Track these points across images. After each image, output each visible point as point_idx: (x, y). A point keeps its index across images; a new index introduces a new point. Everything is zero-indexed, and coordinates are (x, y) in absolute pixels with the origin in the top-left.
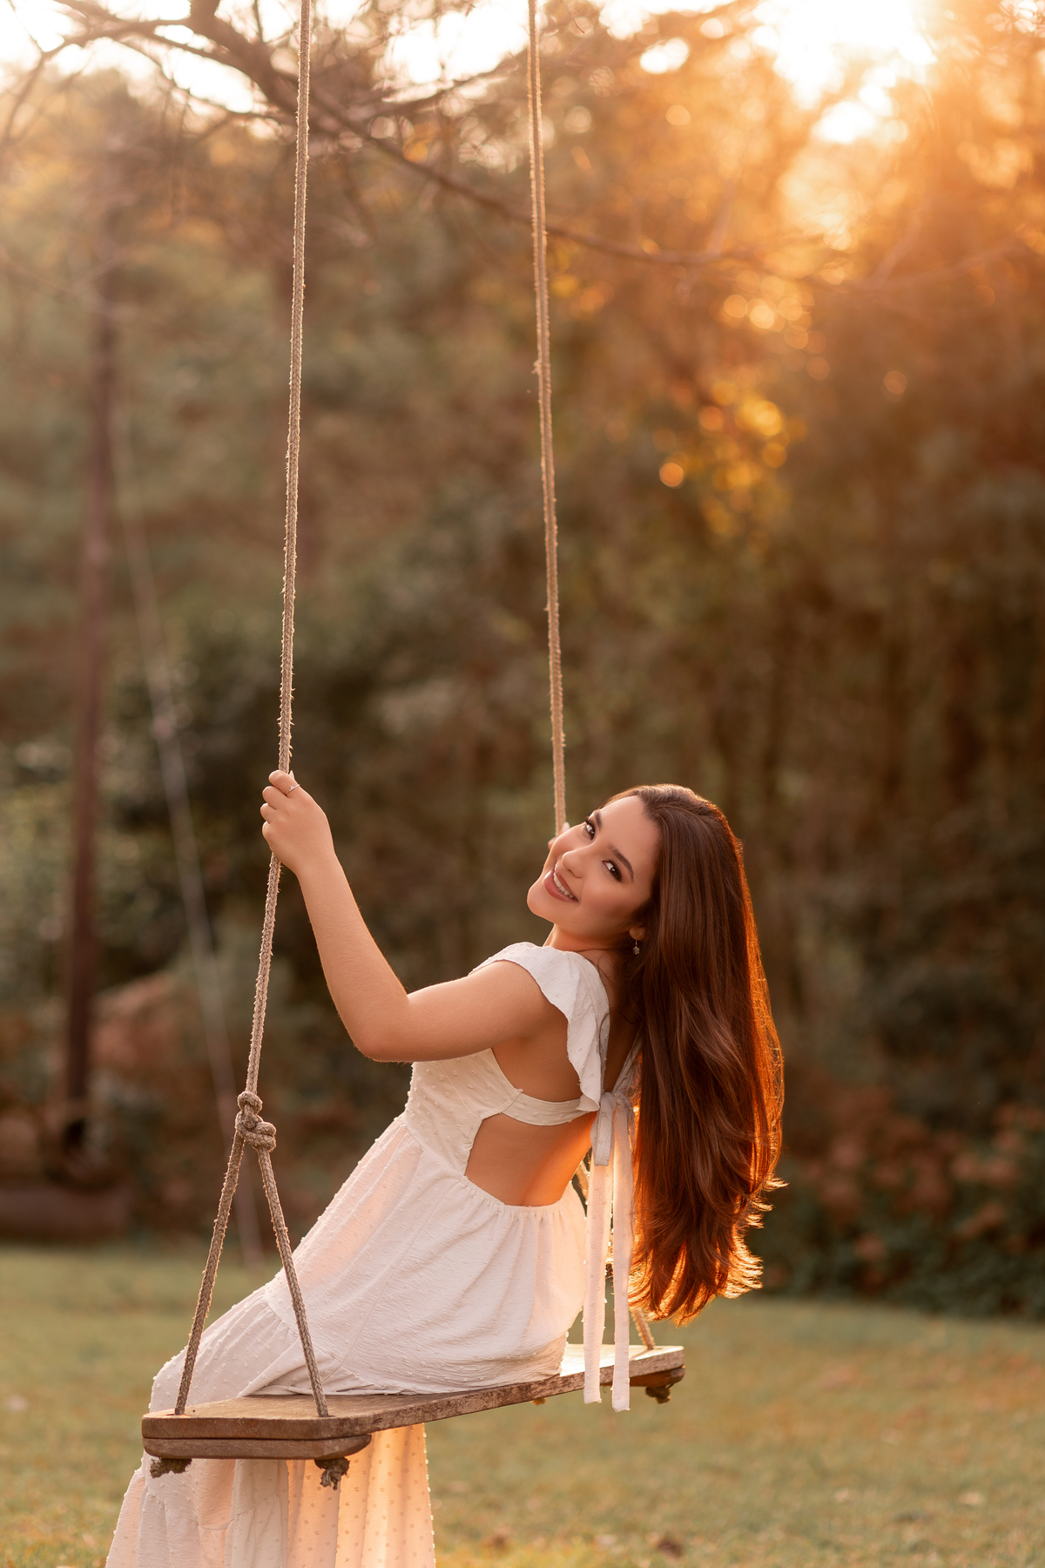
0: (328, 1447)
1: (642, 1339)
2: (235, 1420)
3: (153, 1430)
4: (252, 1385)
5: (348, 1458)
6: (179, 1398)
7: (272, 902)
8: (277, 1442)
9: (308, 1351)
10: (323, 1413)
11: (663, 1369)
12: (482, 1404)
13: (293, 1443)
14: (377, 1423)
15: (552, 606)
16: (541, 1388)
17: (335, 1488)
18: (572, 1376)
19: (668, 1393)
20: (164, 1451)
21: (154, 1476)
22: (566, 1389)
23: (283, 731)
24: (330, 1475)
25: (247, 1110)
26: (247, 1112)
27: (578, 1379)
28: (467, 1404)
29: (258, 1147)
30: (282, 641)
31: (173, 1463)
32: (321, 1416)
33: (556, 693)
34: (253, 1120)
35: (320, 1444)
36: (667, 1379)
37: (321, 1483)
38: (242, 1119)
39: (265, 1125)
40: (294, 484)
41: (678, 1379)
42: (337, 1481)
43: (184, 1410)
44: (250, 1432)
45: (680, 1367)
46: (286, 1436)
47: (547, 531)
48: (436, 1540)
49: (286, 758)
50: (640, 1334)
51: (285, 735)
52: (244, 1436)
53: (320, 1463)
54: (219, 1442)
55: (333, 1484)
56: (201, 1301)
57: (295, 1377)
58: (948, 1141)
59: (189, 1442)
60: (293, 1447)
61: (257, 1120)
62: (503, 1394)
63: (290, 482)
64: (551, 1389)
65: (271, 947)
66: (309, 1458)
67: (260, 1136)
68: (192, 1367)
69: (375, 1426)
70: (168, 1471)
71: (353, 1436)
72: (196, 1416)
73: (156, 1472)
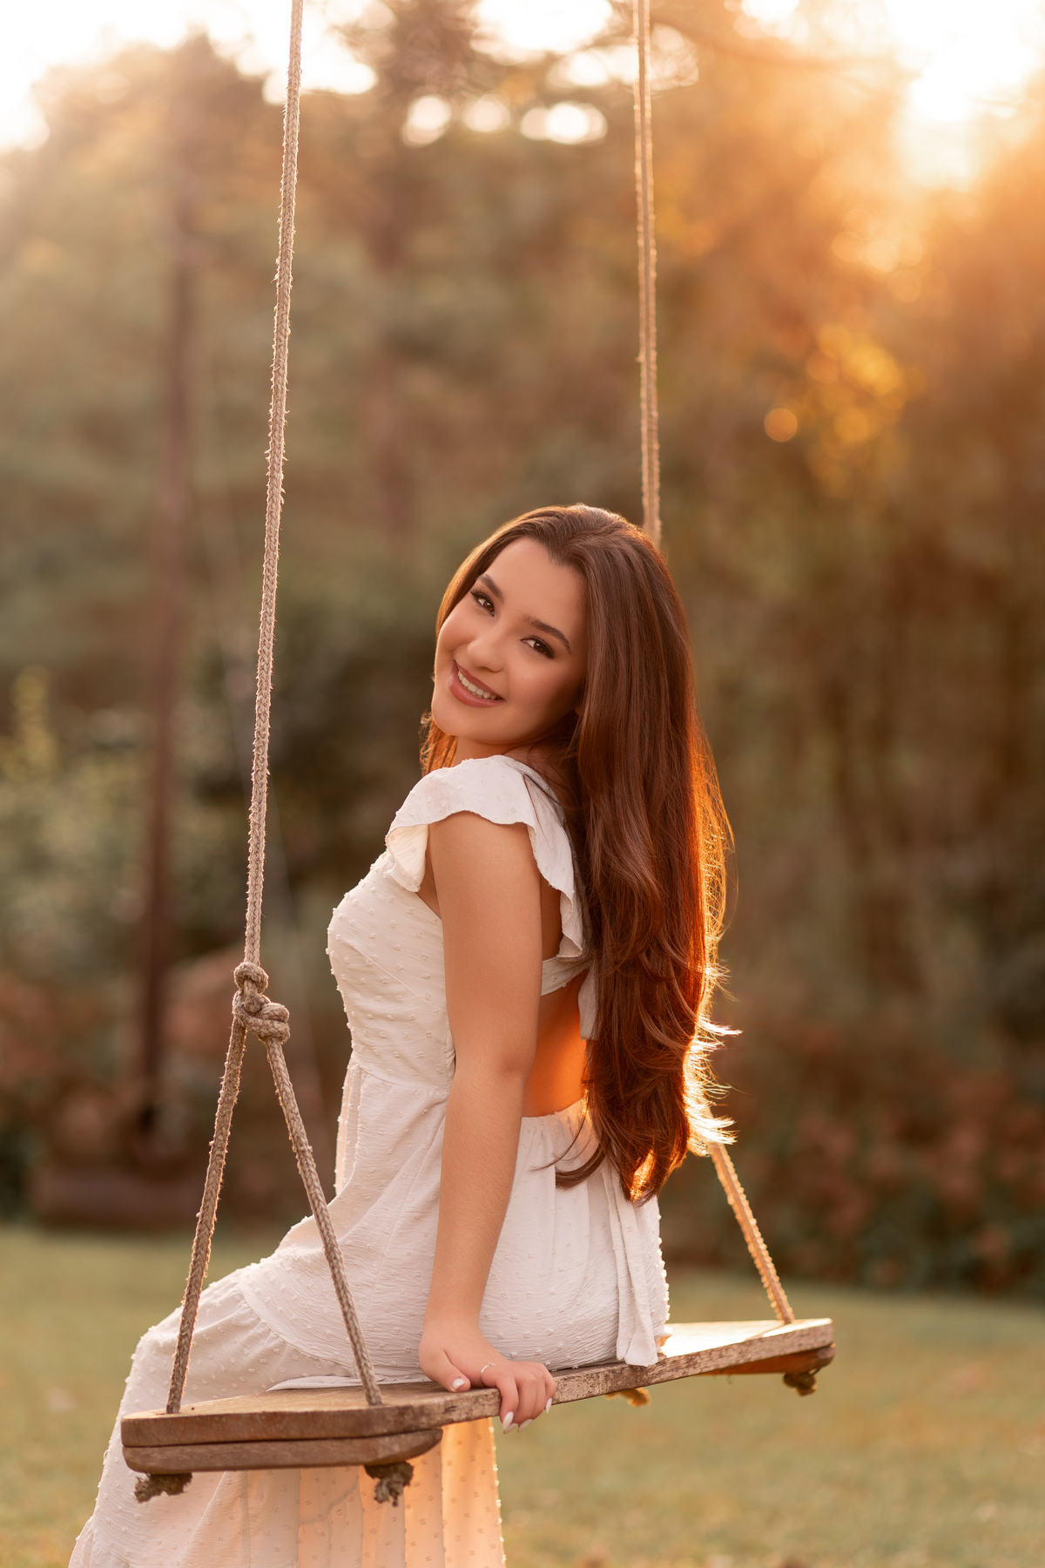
0: (384, 1447)
1: (776, 1311)
2: (252, 1416)
3: (137, 1435)
5: (412, 1462)
6: (172, 1391)
7: (264, 701)
8: (312, 1443)
9: (349, 1316)
10: (374, 1400)
11: (809, 1347)
13: (335, 1443)
14: (449, 1414)
15: (648, 355)
16: (660, 1368)
17: (395, 1504)
18: (698, 1354)
19: (813, 1382)
20: (153, 1464)
21: (141, 1500)
22: (691, 1371)
23: (273, 468)
24: (388, 1485)
25: (249, 988)
26: (248, 991)
27: (706, 1358)
28: (567, 1388)
29: (266, 1038)
30: (274, 346)
31: (167, 1481)
32: (371, 1403)
33: (650, 469)
34: (257, 1000)
35: (372, 1442)
36: (813, 1361)
37: (376, 1499)
38: (242, 1000)
39: (273, 1006)
40: (293, 133)
41: (826, 1362)
42: (397, 1494)
43: (178, 1407)
44: (274, 1432)
45: (827, 1347)
46: (323, 1434)
47: (642, 258)
49: (276, 504)
50: (774, 1305)
51: (275, 474)
52: (265, 1436)
53: (373, 1469)
54: (230, 1447)
55: (391, 1499)
56: (196, 1255)
59: (188, 1449)
60: (334, 1449)
61: (263, 1000)
62: (611, 1376)
63: (288, 129)
64: (672, 1370)
65: (266, 763)
66: (357, 1464)
67: (268, 1022)
68: (188, 1346)
69: (447, 1416)
70: (158, 1492)
71: (418, 1430)
72: (197, 1412)
73: (143, 1494)
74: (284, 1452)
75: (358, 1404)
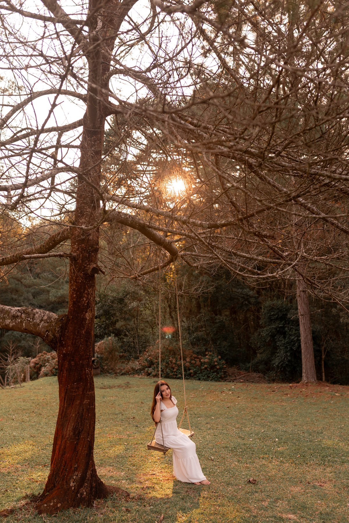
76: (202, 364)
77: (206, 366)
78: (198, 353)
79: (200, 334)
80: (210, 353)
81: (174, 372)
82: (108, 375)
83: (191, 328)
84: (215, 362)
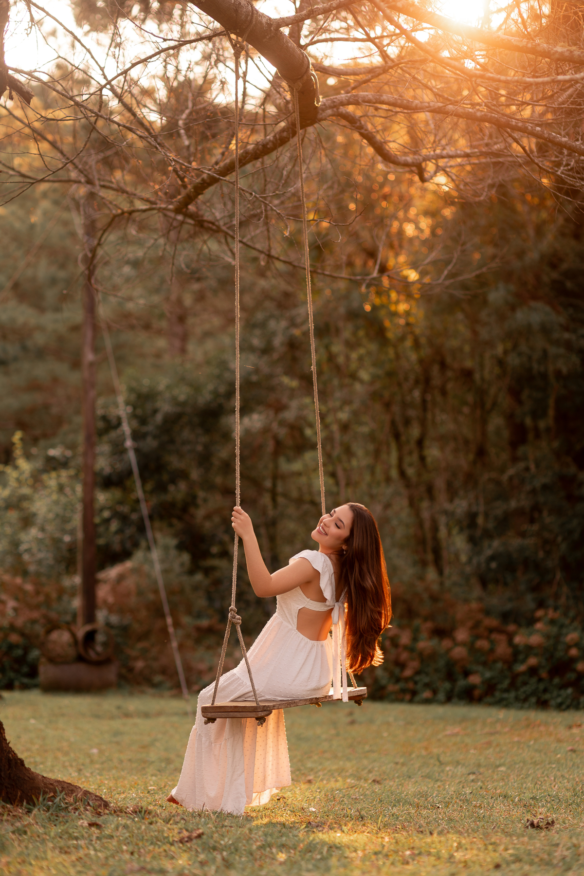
0: (260, 714)
1: (354, 684)
2: (231, 706)
3: (205, 710)
4: (232, 698)
5: (266, 717)
8: (244, 713)
10: (258, 704)
12: (304, 703)
14: (274, 707)
17: (262, 726)
20: (208, 716)
25: (232, 612)
29: (236, 623)
31: (211, 720)
35: (257, 713)
36: (361, 697)
37: (258, 725)
38: (231, 615)
39: (238, 617)
44: (236, 710)
46: (247, 711)
48: (289, 749)
53: (257, 719)
54: (225, 713)
56: (219, 671)
57: (246, 696)
58: (511, 628)
59: (216, 713)
61: (235, 615)
67: (237, 620)
72: (218, 705)
73: (206, 723)
74: (238, 714)
75: (254, 704)
76: (517, 654)
77: (533, 661)
78: (506, 617)
79: (515, 542)
80: (551, 614)
81: (407, 680)
82: (151, 691)
83: (480, 520)
84: (569, 647)
